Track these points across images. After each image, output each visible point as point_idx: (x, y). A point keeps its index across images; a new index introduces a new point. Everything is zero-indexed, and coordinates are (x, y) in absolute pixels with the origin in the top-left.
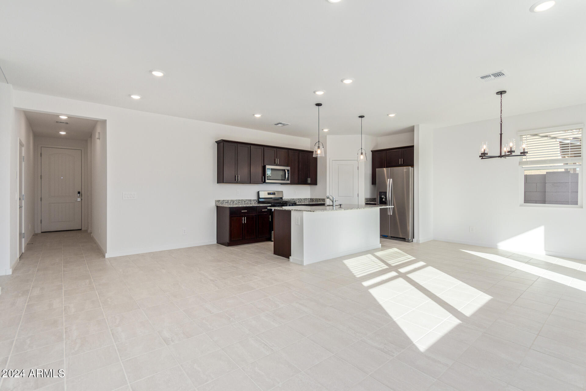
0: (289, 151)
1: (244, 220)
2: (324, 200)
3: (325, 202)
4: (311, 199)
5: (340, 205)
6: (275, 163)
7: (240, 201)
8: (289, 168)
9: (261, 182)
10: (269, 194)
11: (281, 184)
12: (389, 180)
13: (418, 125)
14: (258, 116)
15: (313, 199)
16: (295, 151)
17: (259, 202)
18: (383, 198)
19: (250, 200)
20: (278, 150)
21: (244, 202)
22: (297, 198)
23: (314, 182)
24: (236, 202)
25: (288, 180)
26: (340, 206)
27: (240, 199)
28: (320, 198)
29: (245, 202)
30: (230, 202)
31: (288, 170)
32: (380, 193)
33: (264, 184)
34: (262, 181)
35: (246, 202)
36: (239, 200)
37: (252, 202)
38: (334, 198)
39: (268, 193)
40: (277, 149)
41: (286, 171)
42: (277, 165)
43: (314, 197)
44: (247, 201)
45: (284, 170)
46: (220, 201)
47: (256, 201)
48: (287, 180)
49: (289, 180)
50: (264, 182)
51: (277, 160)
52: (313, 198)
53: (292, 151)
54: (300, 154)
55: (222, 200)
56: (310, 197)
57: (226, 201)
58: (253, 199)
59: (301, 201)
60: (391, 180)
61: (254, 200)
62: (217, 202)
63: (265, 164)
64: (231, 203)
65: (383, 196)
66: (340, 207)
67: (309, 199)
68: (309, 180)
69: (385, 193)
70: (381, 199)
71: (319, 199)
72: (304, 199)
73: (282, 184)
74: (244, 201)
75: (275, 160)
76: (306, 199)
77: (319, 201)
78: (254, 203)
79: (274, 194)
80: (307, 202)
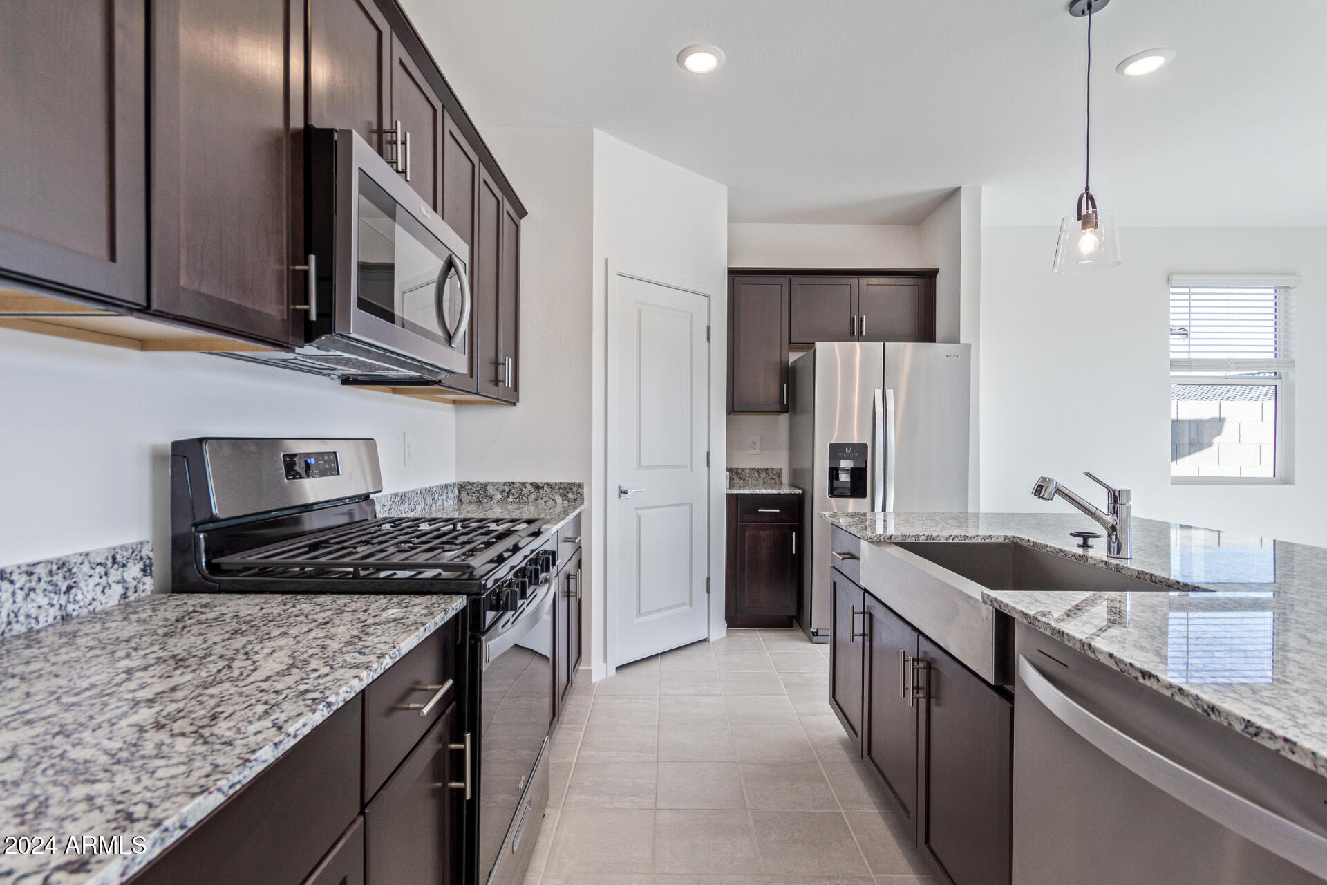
4: (464, 486)
12: (879, 392)
28: (540, 480)
32: (835, 448)
43: (495, 475)
59: (430, 507)
60: (890, 393)
65: (844, 464)
69: (860, 452)
71: (537, 487)
77: (532, 498)
78: (118, 590)
79: (330, 465)
80: (451, 505)
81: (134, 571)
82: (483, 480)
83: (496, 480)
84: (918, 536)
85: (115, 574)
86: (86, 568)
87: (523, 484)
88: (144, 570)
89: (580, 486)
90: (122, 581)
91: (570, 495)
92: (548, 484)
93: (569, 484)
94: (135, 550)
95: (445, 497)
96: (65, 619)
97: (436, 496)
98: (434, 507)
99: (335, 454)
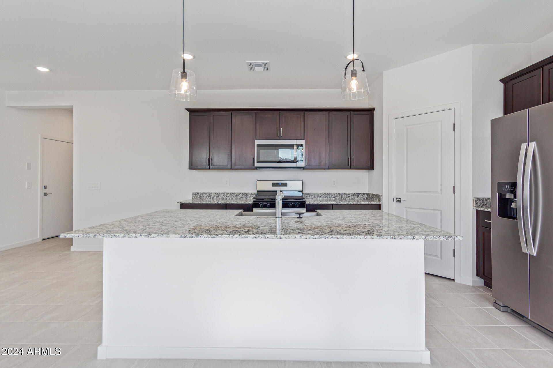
0: (307, 113)
2: (379, 197)
3: (381, 201)
4: (368, 194)
6: (277, 135)
7: (228, 195)
8: (302, 142)
10: (274, 185)
16: (319, 113)
19: (246, 194)
21: (235, 197)
22: (338, 192)
24: (222, 196)
27: (229, 192)
29: (236, 196)
30: (213, 195)
31: (301, 145)
32: (501, 185)
35: (238, 197)
36: (227, 193)
37: (249, 196)
39: (273, 183)
40: (281, 113)
41: (296, 147)
42: (281, 138)
43: (371, 191)
44: (241, 195)
46: (198, 193)
47: (256, 196)
51: (280, 130)
53: (314, 113)
54: (332, 116)
55: (202, 192)
57: (207, 195)
58: (250, 192)
59: (346, 198)
61: (252, 194)
62: (194, 196)
64: (215, 197)
65: (507, 195)
67: (364, 194)
68: (351, 161)
69: (514, 187)
71: (375, 195)
72: (354, 194)
74: (236, 194)
76: (358, 194)
77: (375, 199)
79: (285, 185)
80: (361, 199)
81: (254, 196)
85: (252, 196)
86: (248, 194)
91: (379, 199)
93: (379, 195)
95: (356, 196)
96: (246, 199)
97: (349, 196)
98: (348, 198)
99: (287, 183)
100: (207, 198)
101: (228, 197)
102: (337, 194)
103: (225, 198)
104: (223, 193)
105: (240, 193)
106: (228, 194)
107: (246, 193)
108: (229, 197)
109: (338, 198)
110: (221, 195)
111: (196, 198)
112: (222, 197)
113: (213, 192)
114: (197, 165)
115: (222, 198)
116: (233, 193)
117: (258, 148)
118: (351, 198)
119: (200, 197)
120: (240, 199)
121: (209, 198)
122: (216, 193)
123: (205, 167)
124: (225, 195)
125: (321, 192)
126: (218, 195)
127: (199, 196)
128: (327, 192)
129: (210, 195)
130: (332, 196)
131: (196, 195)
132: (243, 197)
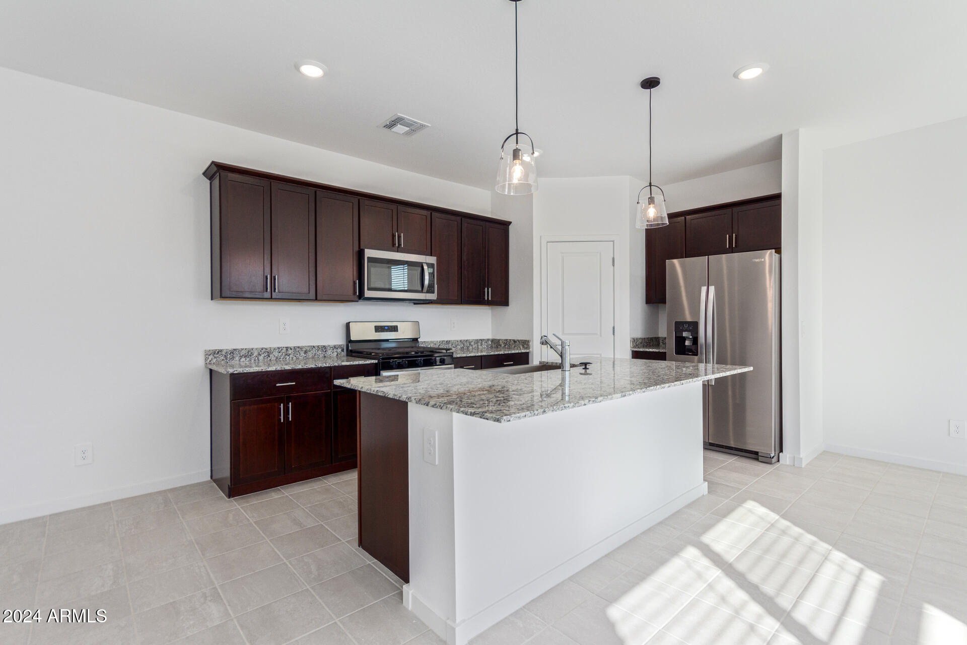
0: (435, 214)
1: (286, 412)
3: (528, 347)
4: (493, 341)
5: (585, 365)
6: (394, 244)
8: (432, 260)
9: (352, 297)
10: (378, 329)
11: (415, 304)
12: (704, 289)
13: (795, 134)
14: (311, 71)
15: (499, 340)
16: (449, 217)
17: (351, 353)
18: (684, 339)
19: (324, 348)
20: (401, 208)
21: (302, 354)
22: (459, 338)
23: (501, 299)
24: (276, 354)
25: (430, 290)
26: (586, 368)
27: (292, 345)
28: (515, 339)
29: (306, 352)
30: (256, 354)
31: (430, 265)
32: (678, 324)
33: (361, 302)
34: (355, 293)
35: (310, 354)
36: (287, 348)
37: (329, 352)
38: (567, 342)
39: (375, 327)
40: (399, 207)
41: (425, 267)
42: (399, 249)
43: (502, 336)
45: (421, 265)
46: (221, 351)
47: (343, 350)
48: (428, 292)
49: (433, 293)
50: (361, 296)
51: (399, 237)
52: (498, 338)
53: (443, 216)
54: (465, 225)
55: (230, 347)
56: (490, 337)
57: (243, 353)
58: (330, 344)
59: (468, 347)
60: (712, 289)
61: (335, 347)
62: (210, 358)
63: (362, 248)
64: (261, 358)
65: (685, 334)
66: (583, 371)
67: (488, 340)
68: (488, 293)
69: (694, 326)
70: (680, 340)
71: (515, 341)
72: (477, 341)
73: (417, 302)
74: (304, 349)
75: (394, 236)
76: (481, 340)
77: (513, 346)
78: (336, 354)
79: (394, 329)
80: (485, 348)
81: (339, 350)
82: (499, 338)
83: (502, 338)
84: (557, 363)
85: (335, 350)
86: (329, 348)
87: (510, 340)
88: (342, 350)
89: (528, 341)
90: (337, 352)
91: (525, 345)
92: (518, 340)
93: (525, 340)
94: (340, 346)
95: (480, 344)
96: (325, 357)
97: (472, 343)
98: (471, 347)
99: (397, 326)
100: (243, 359)
101: (289, 356)
102: (458, 341)
103: (282, 357)
104: (279, 348)
105: (314, 347)
106: (289, 349)
107: (324, 346)
108: (291, 356)
109: (459, 347)
110: (274, 353)
111: (214, 361)
112: (276, 356)
113: (256, 347)
114: (243, 290)
115: (277, 358)
116: (298, 347)
117: (369, 264)
118: (474, 346)
119: (226, 359)
120: (313, 358)
121: (248, 359)
122: (262, 349)
123: (260, 294)
124: (283, 351)
125: (439, 340)
126: (268, 352)
127: (222, 358)
128: (446, 339)
129: (249, 354)
130: (452, 345)
131: (215, 355)
132: (318, 353)
